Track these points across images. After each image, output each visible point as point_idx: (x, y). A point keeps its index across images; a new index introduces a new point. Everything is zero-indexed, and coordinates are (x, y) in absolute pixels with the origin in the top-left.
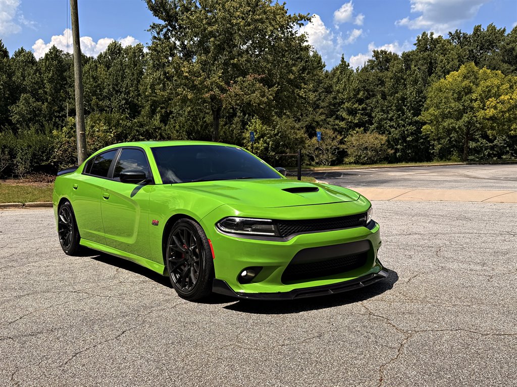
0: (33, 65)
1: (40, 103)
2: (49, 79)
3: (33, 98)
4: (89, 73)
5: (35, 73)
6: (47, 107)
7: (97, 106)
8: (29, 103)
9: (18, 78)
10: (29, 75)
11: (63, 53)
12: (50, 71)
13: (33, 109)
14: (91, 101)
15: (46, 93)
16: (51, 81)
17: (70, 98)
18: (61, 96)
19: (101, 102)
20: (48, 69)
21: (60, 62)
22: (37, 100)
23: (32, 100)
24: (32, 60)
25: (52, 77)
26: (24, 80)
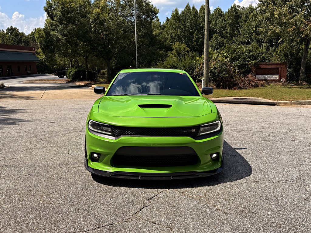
0: (221, 16)
1: (223, 39)
2: (230, 24)
3: (219, 36)
4: (253, 18)
5: (222, 21)
6: (227, 41)
7: (256, 39)
8: (217, 39)
9: (213, 25)
10: (219, 22)
11: (240, 7)
12: (230, 19)
13: (219, 42)
14: (252, 36)
15: (227, 33)
16: (230, 25)
17: (240, 35)
18: (235, 34)
19: (258, 36)
20: (229, 18)
21: (237, 13)
22: (222, 37)
23: (219, 37)
24: (221, 13)
25: (231, 23)
26: (216, 26)
